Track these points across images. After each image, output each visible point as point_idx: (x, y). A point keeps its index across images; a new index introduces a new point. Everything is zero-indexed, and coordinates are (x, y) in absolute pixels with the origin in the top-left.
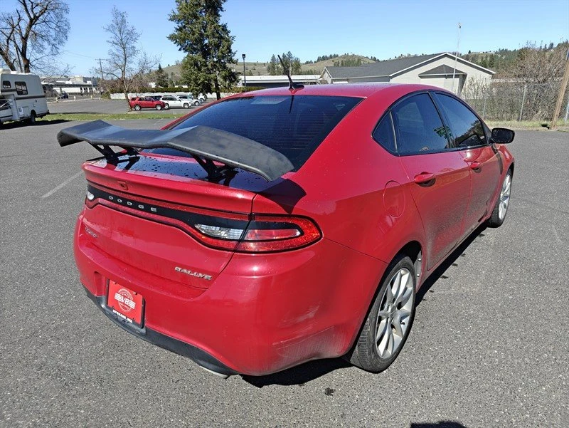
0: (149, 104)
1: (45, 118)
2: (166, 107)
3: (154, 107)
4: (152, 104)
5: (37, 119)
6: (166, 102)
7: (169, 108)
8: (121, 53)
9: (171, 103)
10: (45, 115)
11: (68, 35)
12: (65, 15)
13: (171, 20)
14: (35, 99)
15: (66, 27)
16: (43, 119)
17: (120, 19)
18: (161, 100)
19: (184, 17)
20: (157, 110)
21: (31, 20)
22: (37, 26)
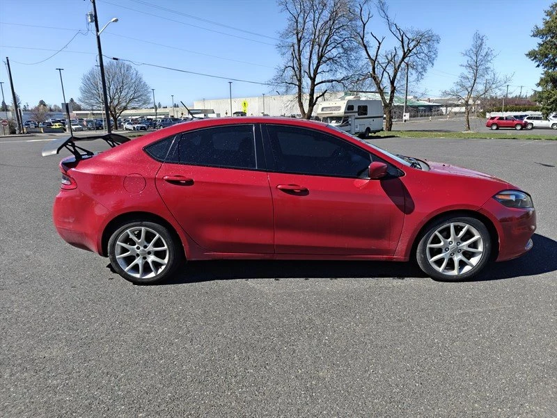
0: (508, 124)
1: (377, 134)
2: (530, 127)
3: (513, 127)
4: (512, 124)
5: (370, 134)
6: (529, 121)
7: (533, 128)
8: (471, 76)
9: (536, 123)
10: (379, 131)
11: (435, 62)
12: (436, 45)
13: (534, 36)
14: (372, 119)
15: (434, 56)
16: (375, 135)
17: (479, 42)
18: (525, 120)
19: (550, 30)
20: (516, 129)
21: (405, 54)
22: (411, 58)
